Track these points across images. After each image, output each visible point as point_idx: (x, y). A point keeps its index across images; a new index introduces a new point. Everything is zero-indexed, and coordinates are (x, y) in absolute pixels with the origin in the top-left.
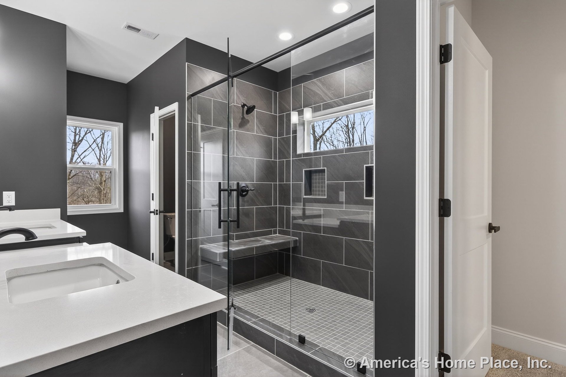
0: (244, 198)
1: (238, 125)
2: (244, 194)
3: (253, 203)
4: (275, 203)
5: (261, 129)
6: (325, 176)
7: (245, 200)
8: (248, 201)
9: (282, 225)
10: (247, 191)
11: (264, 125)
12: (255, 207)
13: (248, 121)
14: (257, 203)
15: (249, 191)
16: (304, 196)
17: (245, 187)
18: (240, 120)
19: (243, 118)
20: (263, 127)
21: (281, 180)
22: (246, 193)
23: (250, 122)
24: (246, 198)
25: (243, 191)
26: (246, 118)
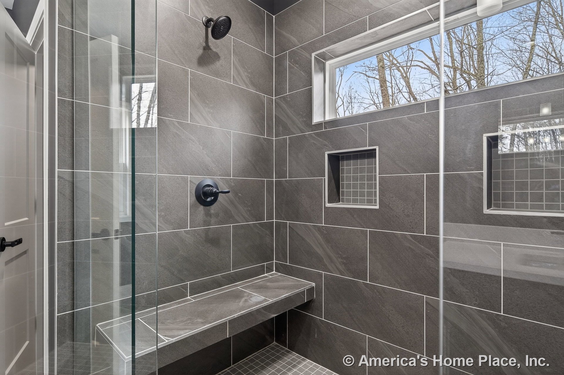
0: (208, 208)
1: (195, 60)
2: (209, 199)
3: (228, 217)
4: (270, 217)
5: (244, 78)
6: (375, 164)
7: (212, 211)
8: (217, 215)
9: (282, 256)
10: (216, 195)
11: (249, 71)
12: (232, 225)
13: (217, 57)
14: (237, 218)
15: (220, 194)
16: (328, 204)
17: (212, 186)
18: (201, 51)
19: (207, 48)
20: (246, 74)
21: (281, 174)
22: (213, 198)
23: (222, 58)
24: (213, 209)
25: (207, 194)
26: (214, 50)
